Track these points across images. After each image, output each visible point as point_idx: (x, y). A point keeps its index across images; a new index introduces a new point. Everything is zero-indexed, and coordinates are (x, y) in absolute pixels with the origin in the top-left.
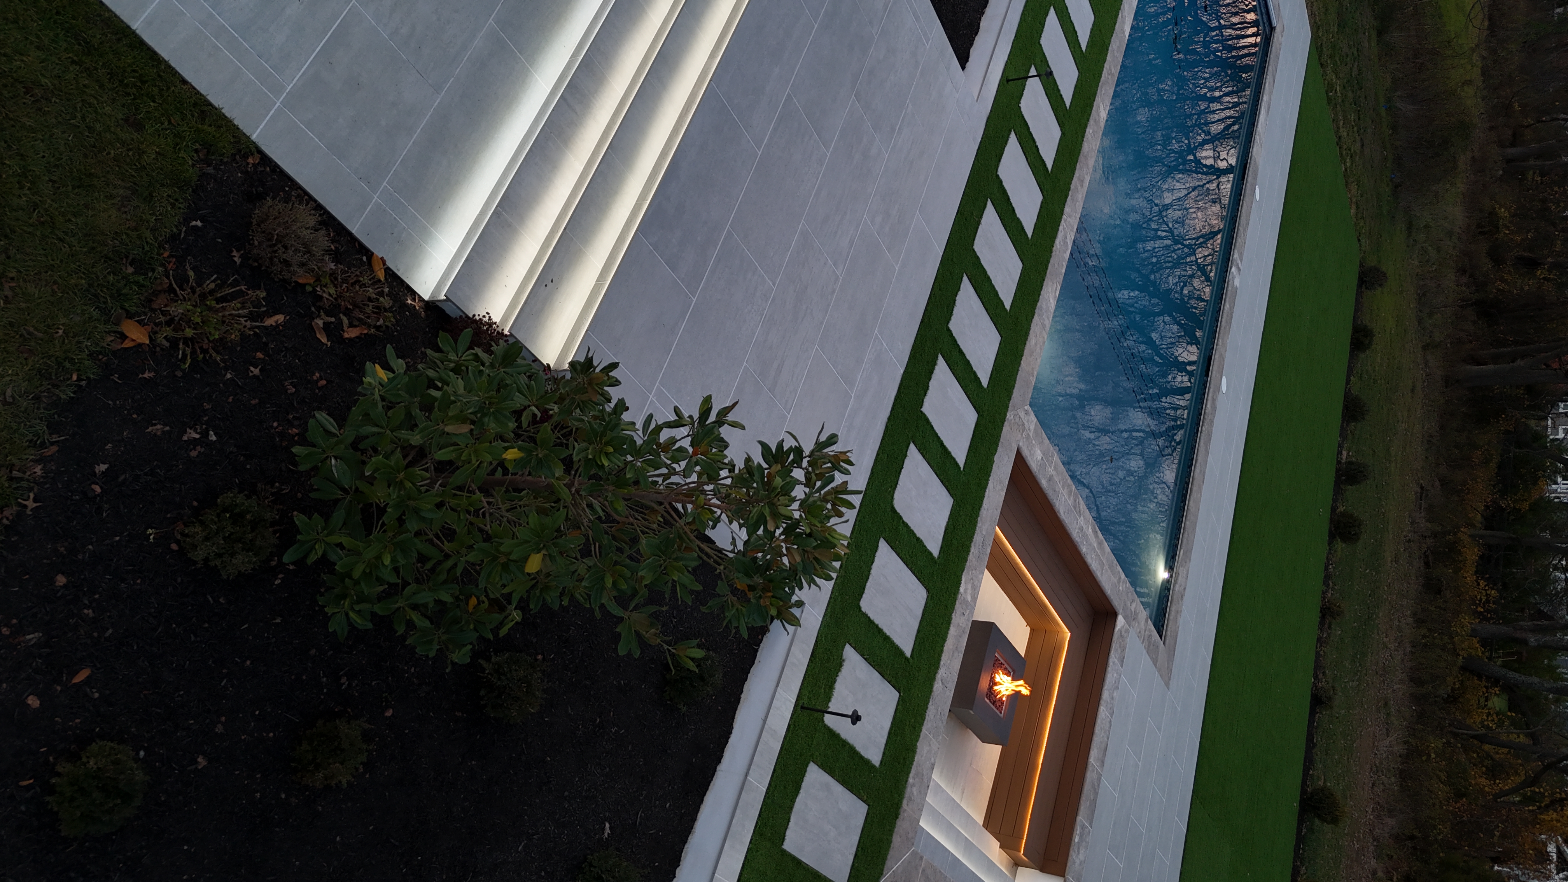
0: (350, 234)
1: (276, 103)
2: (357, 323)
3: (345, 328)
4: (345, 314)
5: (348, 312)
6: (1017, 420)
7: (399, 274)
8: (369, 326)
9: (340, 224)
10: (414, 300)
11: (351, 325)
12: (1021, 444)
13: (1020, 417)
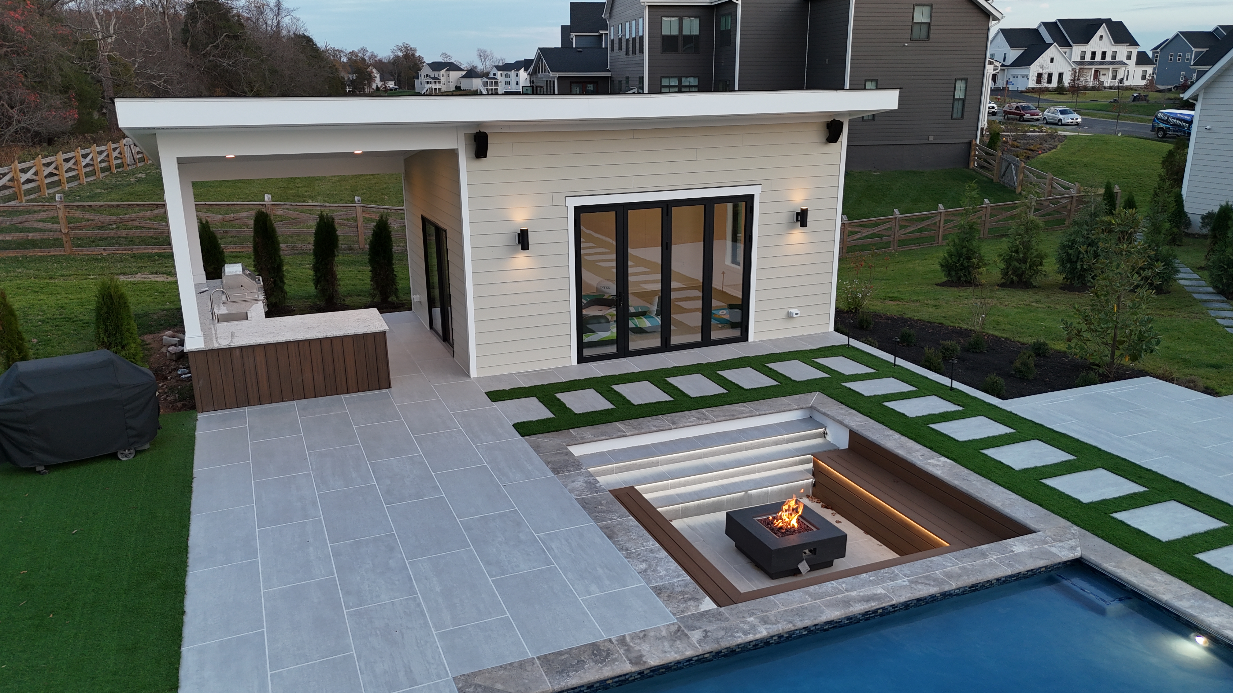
6: (1068, 536)
12: (1039, 535)
13: (1070, 539)
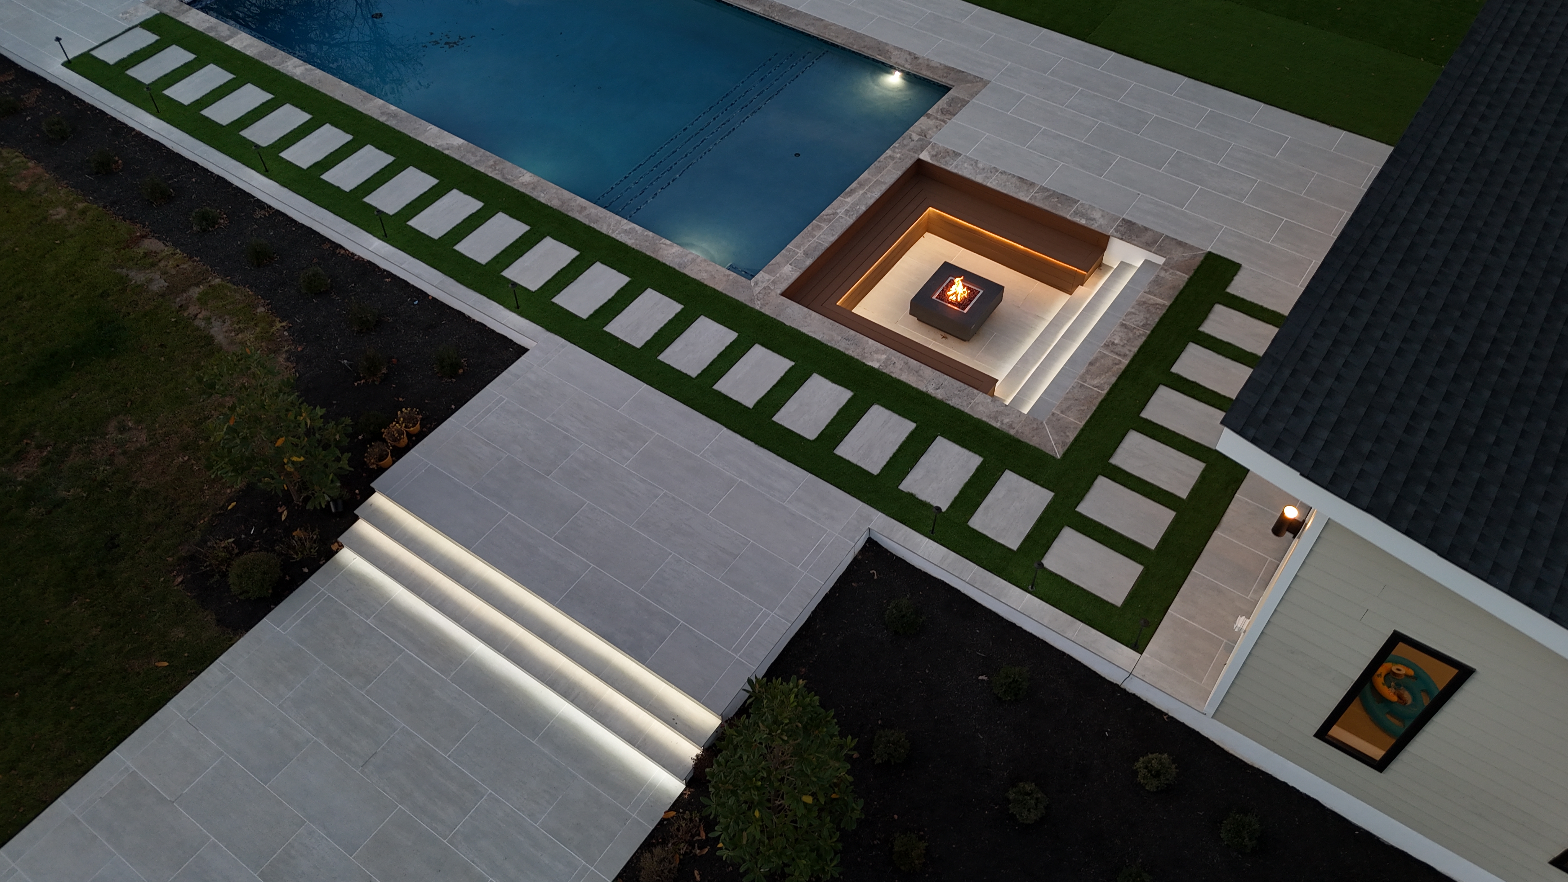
0: (653, 830)
1: (592, 870)
2: (698, 832)
3: (700, 838)
4: (694, 837)
5: (693, 836)
6: (760, 296)
7: (672, 803)
8: (700, 825)
9: (649, 836)
10: (685, 794)
11: (699, 835)
12: (779, 292)
13: (758, 293)
